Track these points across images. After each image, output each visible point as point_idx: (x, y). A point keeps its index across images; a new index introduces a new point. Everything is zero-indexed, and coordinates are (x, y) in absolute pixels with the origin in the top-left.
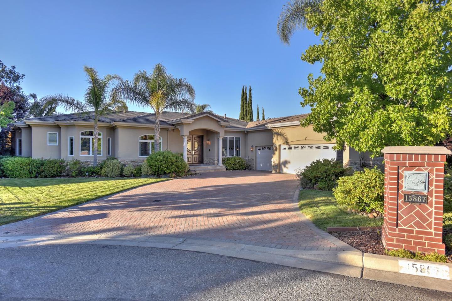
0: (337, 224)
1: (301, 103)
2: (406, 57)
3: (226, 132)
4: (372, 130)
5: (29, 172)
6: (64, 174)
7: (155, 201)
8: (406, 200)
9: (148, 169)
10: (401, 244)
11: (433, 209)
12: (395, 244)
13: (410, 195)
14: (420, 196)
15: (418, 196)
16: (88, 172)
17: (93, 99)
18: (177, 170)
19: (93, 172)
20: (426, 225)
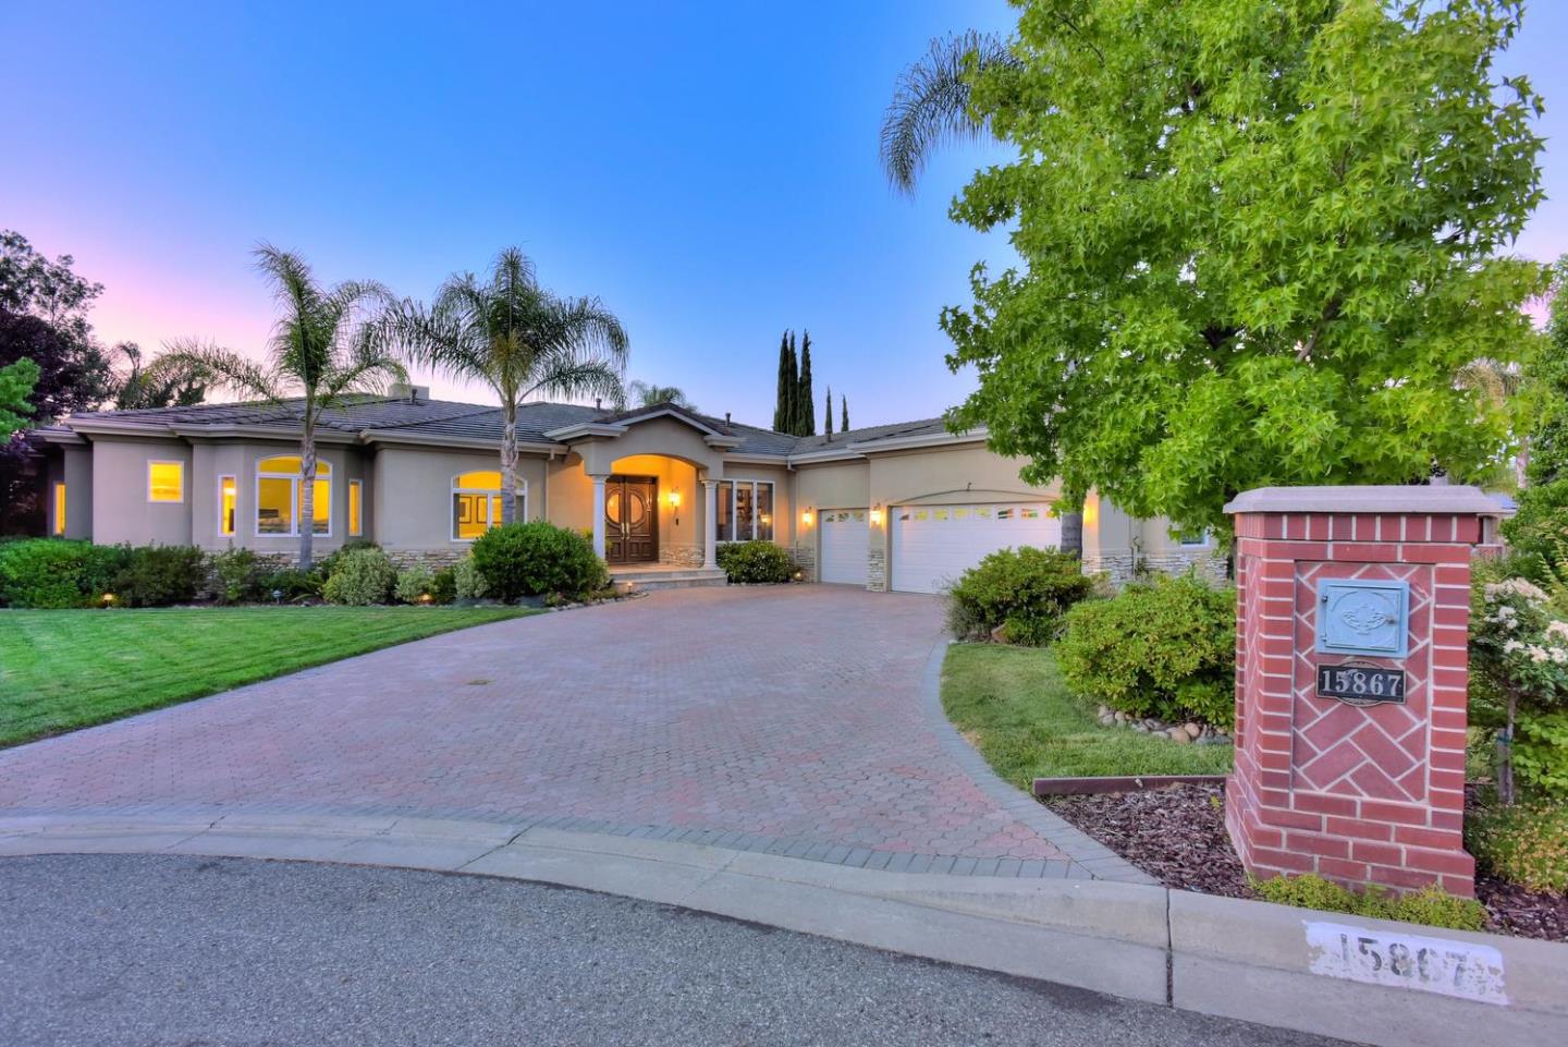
0: (1064, 765)
1: (949, 359)
2: (1304, 184)
3: (727, 465)
4: (1185, 442)
5: (81, 589)
6: (201, 594)
7: (476, 683)
8: (1327, 688)
9: (478, 579)
10: (1309, 855)
11: (1428, 721)
12: (1286, 854)
13: (1342, 668)
14: (1380, 671)
15: (1370, 673)
16: (281, 589)
17: (300, 354)
18: (570, 581)
19: (296, 590)
20: (1401, 782)
